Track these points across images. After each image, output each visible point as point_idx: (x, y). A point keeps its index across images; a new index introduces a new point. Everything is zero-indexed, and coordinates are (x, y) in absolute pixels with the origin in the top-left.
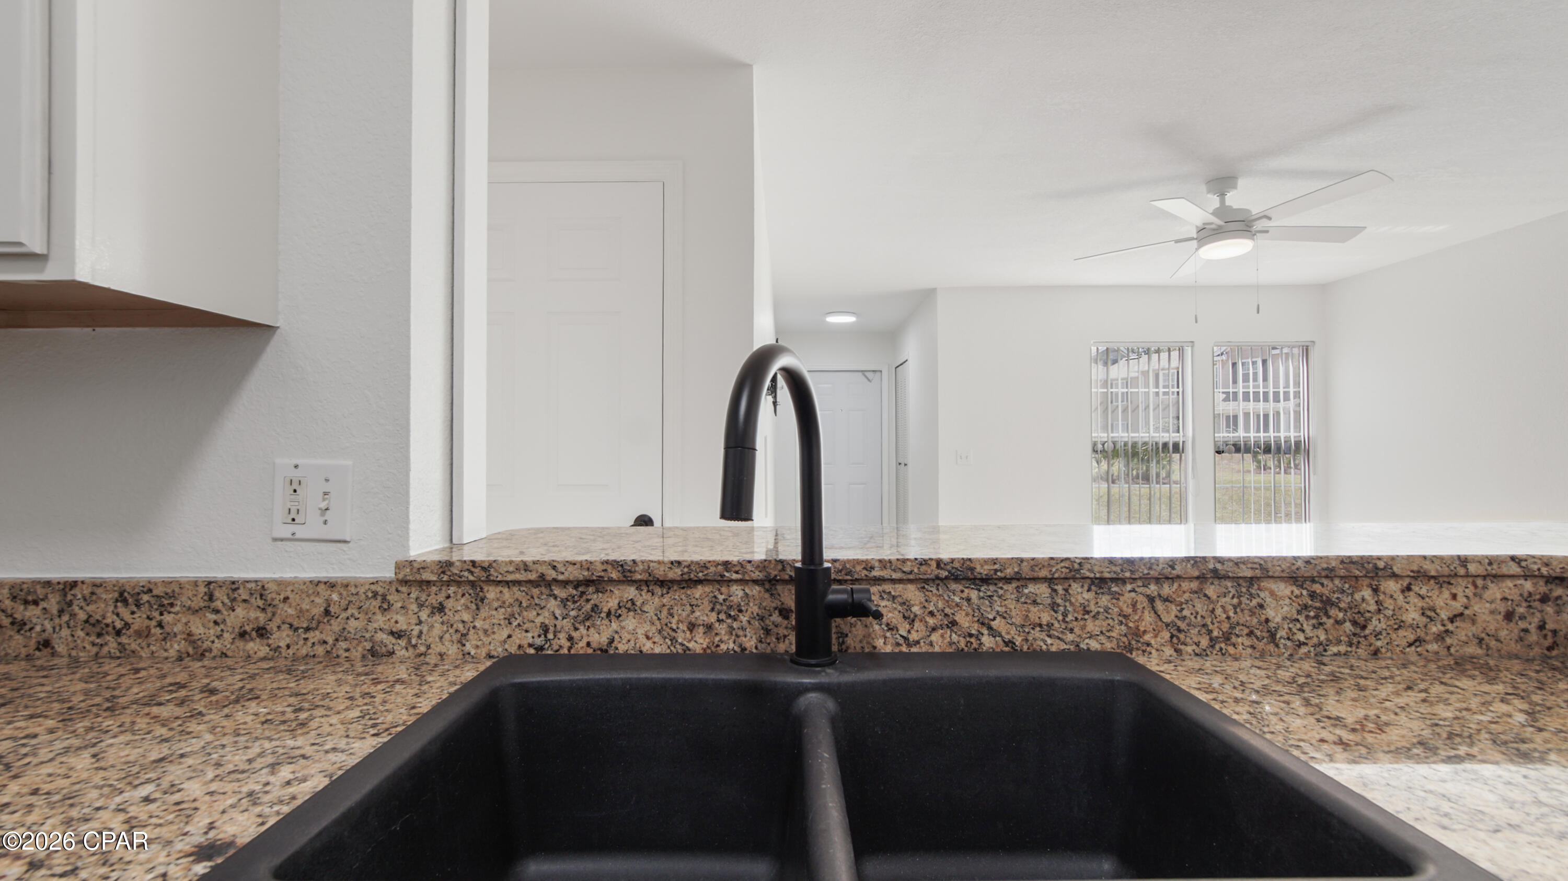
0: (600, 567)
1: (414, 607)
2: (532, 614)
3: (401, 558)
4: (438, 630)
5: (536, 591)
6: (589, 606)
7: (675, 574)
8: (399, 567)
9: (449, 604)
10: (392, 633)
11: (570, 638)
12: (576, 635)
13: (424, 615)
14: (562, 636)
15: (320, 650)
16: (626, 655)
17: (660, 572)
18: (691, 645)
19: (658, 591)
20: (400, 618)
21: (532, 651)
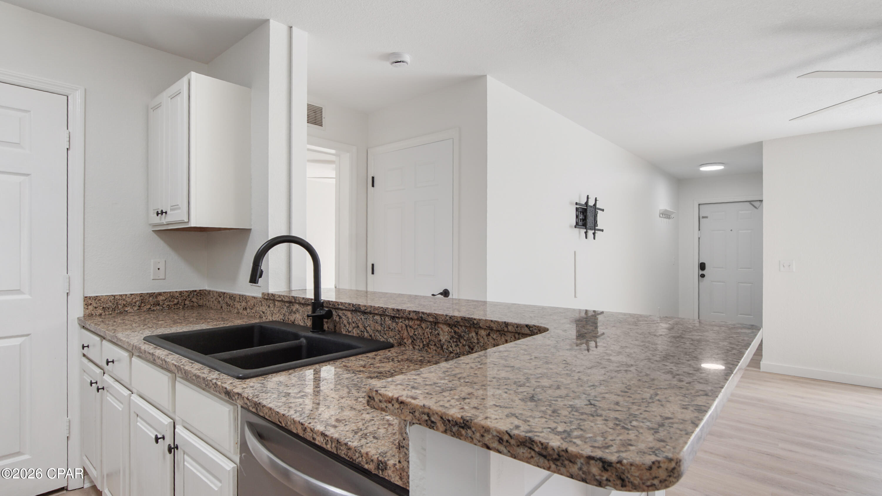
0: (291, 298)
1: (265, 305)
2: (282, 310)
3: (265, 291)
4: (269, 312)
5: (283, 304)
6: (291, 310)
7: (303, 302)
8: (263, 294)
9: (270, 305)
10: (263, 312)
11: (288, 318)
12: (289, 317)
13: (267, 307)
14: (287, 317)
15: (253, 315)
16: (297, 325)
17: (301, 300)
18: (308, 324)
19: (302, 306)
20: (264, 308)
21: (282, 321)
